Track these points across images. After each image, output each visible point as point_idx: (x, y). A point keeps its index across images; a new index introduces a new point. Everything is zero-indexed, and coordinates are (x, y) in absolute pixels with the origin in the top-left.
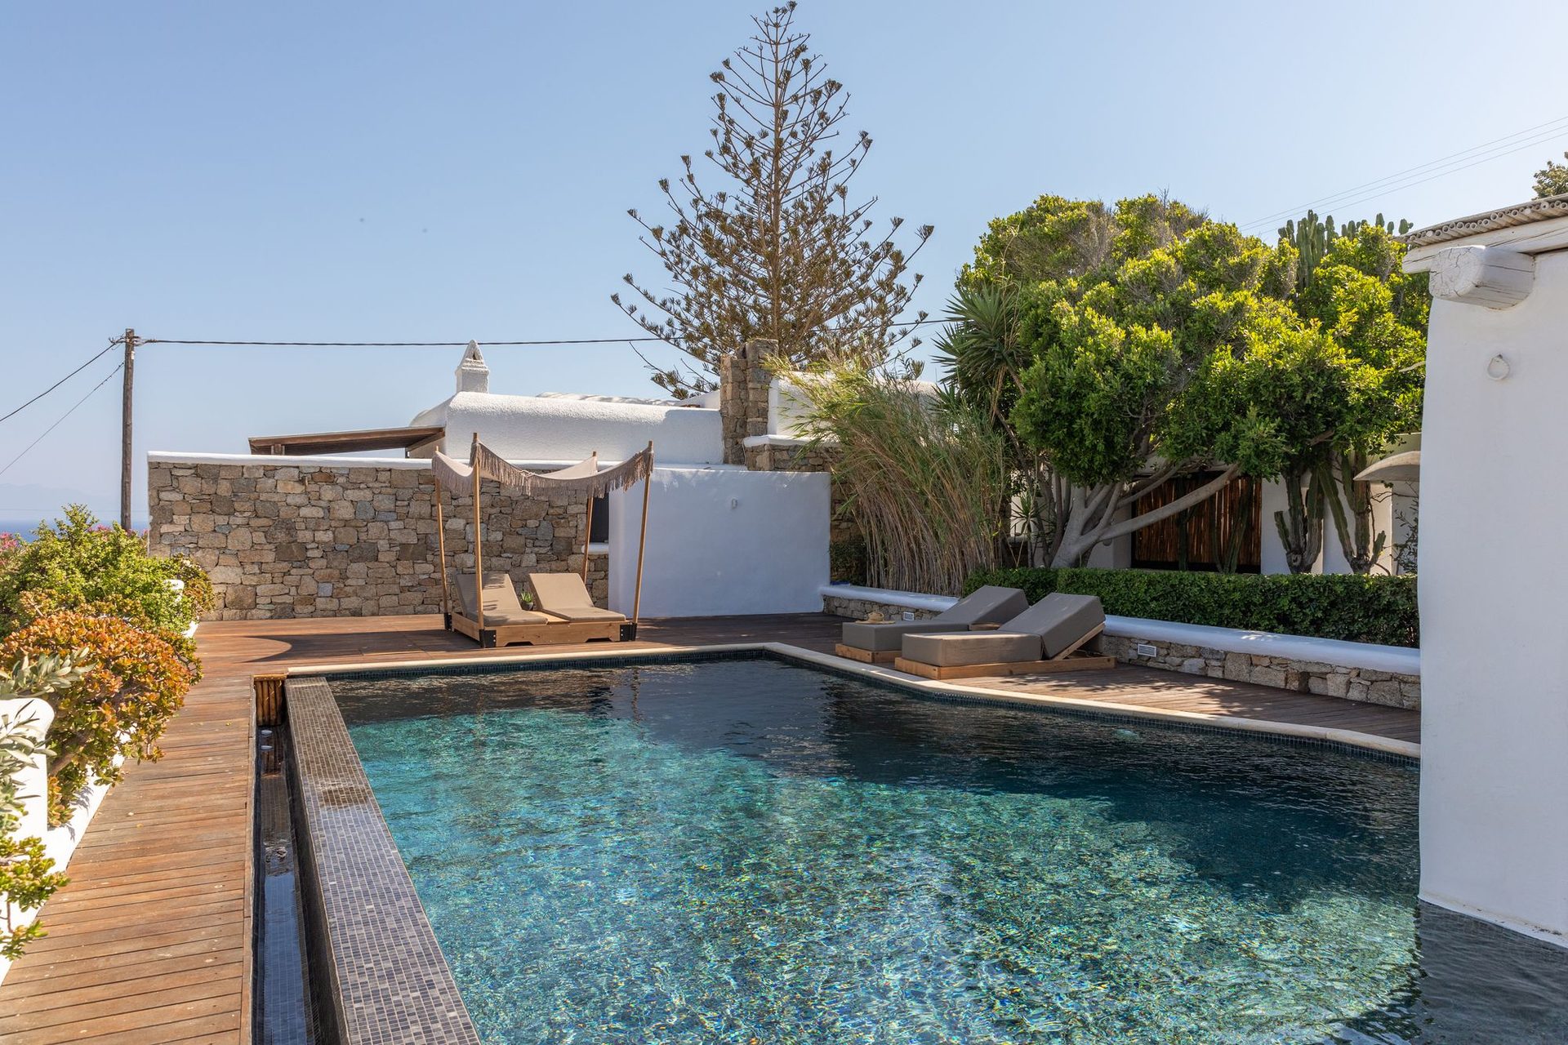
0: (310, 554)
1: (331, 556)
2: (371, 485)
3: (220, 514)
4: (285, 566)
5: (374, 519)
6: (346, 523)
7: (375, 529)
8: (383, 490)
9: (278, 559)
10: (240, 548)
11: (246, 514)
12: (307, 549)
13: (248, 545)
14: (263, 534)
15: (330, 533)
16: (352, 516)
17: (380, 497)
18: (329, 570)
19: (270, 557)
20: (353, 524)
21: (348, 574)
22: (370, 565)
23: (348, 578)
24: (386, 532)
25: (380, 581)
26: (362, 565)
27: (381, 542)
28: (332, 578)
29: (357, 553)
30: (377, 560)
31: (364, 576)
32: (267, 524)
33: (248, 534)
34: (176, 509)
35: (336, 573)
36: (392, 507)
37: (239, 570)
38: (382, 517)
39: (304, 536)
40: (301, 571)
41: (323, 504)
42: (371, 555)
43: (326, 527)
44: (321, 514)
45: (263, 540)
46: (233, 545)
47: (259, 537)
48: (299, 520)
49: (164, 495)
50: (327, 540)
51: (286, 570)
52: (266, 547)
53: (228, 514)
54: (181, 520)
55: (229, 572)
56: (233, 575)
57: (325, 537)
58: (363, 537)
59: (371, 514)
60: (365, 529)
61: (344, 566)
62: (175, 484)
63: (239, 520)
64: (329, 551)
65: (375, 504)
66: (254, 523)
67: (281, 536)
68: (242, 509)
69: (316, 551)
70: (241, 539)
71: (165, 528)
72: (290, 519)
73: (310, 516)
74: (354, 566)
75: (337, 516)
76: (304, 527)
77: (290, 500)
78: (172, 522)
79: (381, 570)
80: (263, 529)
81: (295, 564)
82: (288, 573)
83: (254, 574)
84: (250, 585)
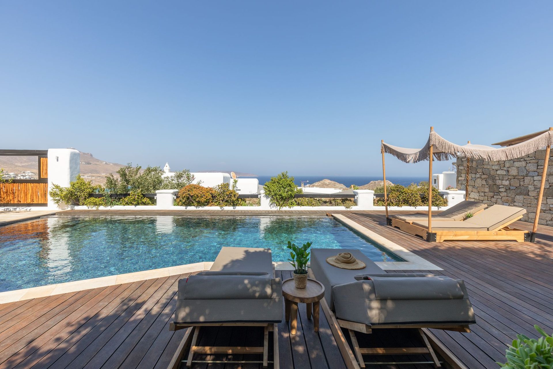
0: (500, 190)
1: (508, 191)
2: (525, 159)
3: (473, 174)
4: (492, 194)
5: (527, 175)
6: (514, 177)
7: (527, 180)
8: (531, 161)
9: (490, 191)
10: (478, 186)
11: (480, 173)
12: (500, 188)
13: (480, 185)
14: (485, 181)
15: (508, 181)
16: (516, 174)
17: (530, 164)
18: (507, 197)
19: (487, 190)
20: (517, 177)
21: (515, 200)
22: (525, 197)
23: (515, 202)
24: (532, 181)
25: (529, 205)
26: (521, 196)
27: (530, 186)
28: (509, 201)
29: (518, 191)
30: (528, 195)
31: (522, 202)
32: (486, 177)
33: (481, 181)
34: (462, 172)
35: (510, 199)
36: (535, 169)
37: (478, 194)
38: (530, 174)
39: (499, 182)
40: (498, 197)
41: (505, 169)
42: (525, 192)
43: (506, 179)
44: (505, 173)
45: (485, 183)
46: (477, 185)
47: (484, 182)
48: (497, 175)
49: (461, 168)
50: (507, 184)
51: (492, 196)
52: (486, 186)
53: (476, 174)
54: (463, 175)
55: (475, 194)
56: (476, 196)
57: (506, 183)
58: (522, 183)
59: (525, 174)
60: (522, 180)
61: (513, 196)
62: (462, 164)
63: (478, 176)
64: (508, 189)
65: (527, 168)
66: (483, 176)
67: (490, 182)
68: (479, 172)
69: (502, 189)
70: (479, 182)
71: (460, 178)
72: (494, 175)
73: (500, 174)
74: (517, 196)
75: (510, 174)
76: (498, 178)
77: (493, 168)
78: (461, 177)
79: (529, 200)
80: (485, 179)
81: (496, 194)
82: (493, 197)
83: (482, 196)
84: (481, 200)
